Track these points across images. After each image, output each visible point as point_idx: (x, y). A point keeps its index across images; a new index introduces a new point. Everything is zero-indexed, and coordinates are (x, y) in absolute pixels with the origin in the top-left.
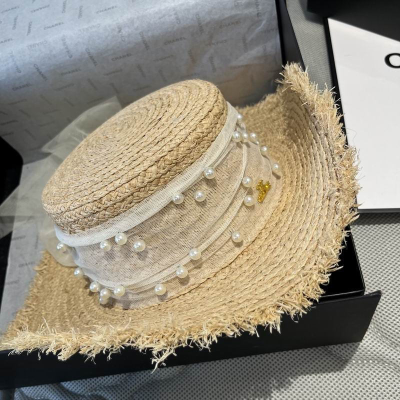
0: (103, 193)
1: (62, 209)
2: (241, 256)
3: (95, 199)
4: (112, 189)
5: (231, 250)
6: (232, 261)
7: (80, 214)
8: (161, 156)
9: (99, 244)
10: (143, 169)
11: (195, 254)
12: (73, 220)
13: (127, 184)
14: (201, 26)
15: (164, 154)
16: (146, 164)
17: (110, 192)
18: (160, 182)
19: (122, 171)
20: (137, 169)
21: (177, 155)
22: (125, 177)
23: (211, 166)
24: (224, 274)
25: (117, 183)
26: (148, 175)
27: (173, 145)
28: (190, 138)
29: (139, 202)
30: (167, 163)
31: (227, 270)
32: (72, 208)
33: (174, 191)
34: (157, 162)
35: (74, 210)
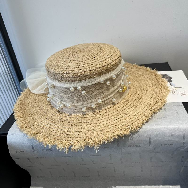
0: (79, 71)
1: (60, 72)
2: (113, 107)
3: (76, 72)
4: (83, 71)
5: (110, 104)
6: (110, 107)
7: (68, 76)
8: (102, 66)
9: (70, 88)
10: (95, 68)
11: (100, 101)
12: (64, 77)
13: (89, 71)
14: (151, 142)
15: (103, 66)
16: (97, 67)
17: (82, 72)
18: (99, 74)
19: (87, 67)
20: (93, 68)
21: (107, 68)
22: (89, 69)
23: (115, 75)
24: (106, 111)
25: (85, 70)
26: (96, 71)
27: (106, 64)
28: (112, 64)
29: (90, 78)
30: (103, 69)
31: (108, 110)
32: (65, 73)
33: (102, 79)
34: (100, 68)
35: (66, 74)
